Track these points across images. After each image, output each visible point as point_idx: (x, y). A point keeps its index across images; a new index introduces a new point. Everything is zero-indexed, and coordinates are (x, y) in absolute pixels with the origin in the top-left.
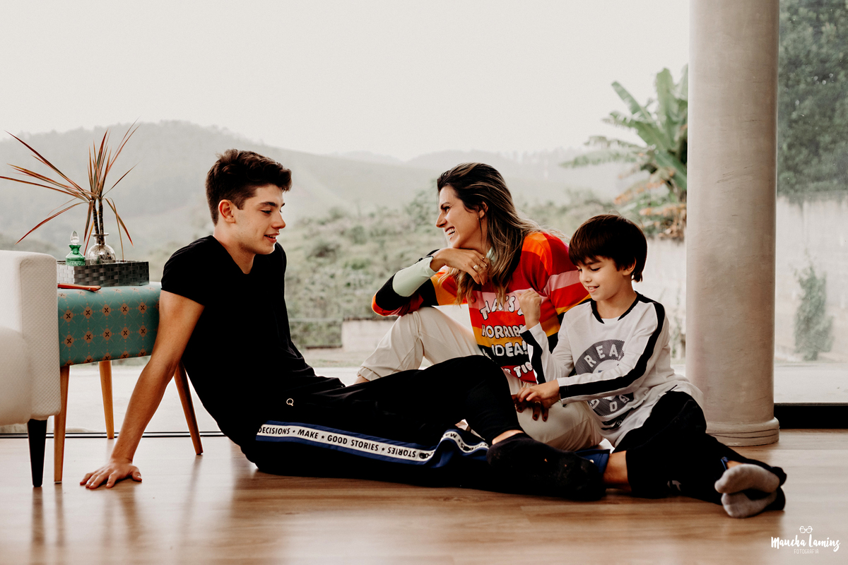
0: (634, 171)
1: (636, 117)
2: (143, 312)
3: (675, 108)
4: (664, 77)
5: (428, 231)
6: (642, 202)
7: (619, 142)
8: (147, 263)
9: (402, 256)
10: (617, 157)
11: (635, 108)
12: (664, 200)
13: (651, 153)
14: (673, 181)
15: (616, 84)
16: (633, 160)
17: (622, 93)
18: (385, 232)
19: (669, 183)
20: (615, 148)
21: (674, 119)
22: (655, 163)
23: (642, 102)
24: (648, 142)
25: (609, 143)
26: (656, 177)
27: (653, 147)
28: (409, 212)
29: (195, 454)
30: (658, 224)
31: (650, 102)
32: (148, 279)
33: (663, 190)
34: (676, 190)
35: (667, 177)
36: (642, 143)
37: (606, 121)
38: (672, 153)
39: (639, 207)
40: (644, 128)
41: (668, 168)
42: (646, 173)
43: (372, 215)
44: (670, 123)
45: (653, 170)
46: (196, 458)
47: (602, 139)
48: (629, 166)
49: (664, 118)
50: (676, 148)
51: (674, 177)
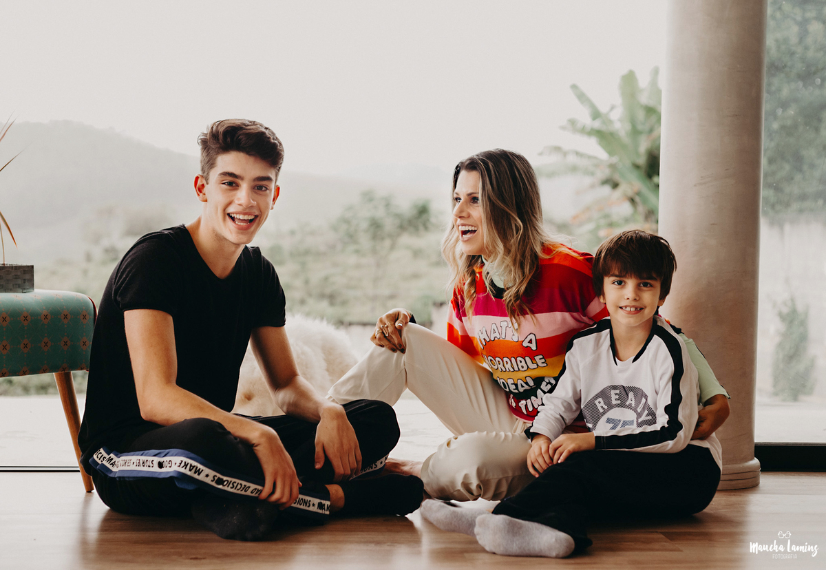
0: (592, 186)
1: (597, 124)
2: (26, 323)
3: (641, 115)
4: (629, 80)
5: (357, 252)
6: (603, 222)
7: (577, 153)
8: (32, 267)
9: (326, 279)
10: (574, 169)
11: (596, 115)
13: (613, 167)
14: (637, 199)
15: (574, 87)
16: (592, 174)
17: (582, 97)
18: (307, 252)
19: (632, 201)
20: (572, 159)
21: (640, 127)
22: (617, 177)
23: (603, 109)
24: (611, 153)
25: (565, 154)
26: (618, 193)
27: (615, 159)
28: (335, 228)
29: (85, 491)
31: (613, 108)
32: (33, 286)
33: (626, 208)
34: (641, 209)
35: (630, 193)
36: (602, 154)
37: (563, 128)
38: (637, 167)
39: (598, 228)
40: (605, 137)
41: (633, 183)
42: (607, 189)
43: (293, 233)
44: (635, 132)
45: (615, 185)
46: (86, 496)
47: (557, 149)
48: (588, 180)
49: (628, 127)
50: (642, 160)
51: (638, 194)
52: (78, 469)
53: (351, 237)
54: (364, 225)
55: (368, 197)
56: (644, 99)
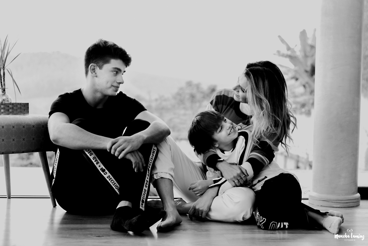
1: (289, 53)
2: (24, 129)
3: (308, 49)
4: (303, 34)
8: (28, 104)
11: (289, 49)
12: (302, 95)
13: (296, 71)
14: (307, 86)
15: (279, 36)
16: (287, 74)
17: (283, 41)
18: (163, 108)
19: (304, 86)
21: (308, 54)
22: (298, 76)
24: (295, 65)
26: (298, 83)
27: (297, 68)
29: (53, 207)
30: (299, 106)
31: (296, 46)
32: (28, 112)
33: (302, 89)
34: (308, 90)
35: (304, 83)
36: (292, 66)
37: (275, 54)
38: (306, 71)
40: (293, 58)
41: (305, 78)
42: (294, 81)
43: (156, 100)
44: (306, 56)
45: (297, 79)
49: (303, 54)
50: (309, 69)
51: (307, 83)
52: (50, 197)
53: (182, 102)
54: (188, 96)
55: (189, 84)
56: (310, 42)
